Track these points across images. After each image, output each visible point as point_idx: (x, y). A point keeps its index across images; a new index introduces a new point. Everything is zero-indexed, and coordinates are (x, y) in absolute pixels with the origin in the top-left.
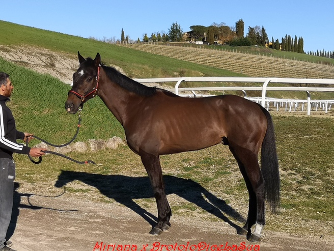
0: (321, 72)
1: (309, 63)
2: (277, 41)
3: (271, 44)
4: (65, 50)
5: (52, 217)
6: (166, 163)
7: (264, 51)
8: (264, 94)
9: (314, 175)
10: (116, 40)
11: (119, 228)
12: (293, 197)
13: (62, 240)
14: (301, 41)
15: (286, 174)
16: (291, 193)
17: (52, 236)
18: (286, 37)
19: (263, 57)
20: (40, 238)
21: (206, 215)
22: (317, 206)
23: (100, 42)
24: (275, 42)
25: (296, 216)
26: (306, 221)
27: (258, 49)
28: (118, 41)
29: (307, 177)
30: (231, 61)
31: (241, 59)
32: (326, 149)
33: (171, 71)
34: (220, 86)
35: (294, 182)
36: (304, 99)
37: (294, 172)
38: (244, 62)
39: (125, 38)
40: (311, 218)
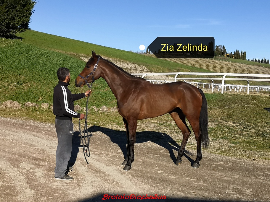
0: (255, 70)
1: (249, 66)
2: (231, 53)
3: (228, 55)
4: (117, 58)
5: (109, 145)
6: (169, 118)
7: (224, 59)
8: (223, 82)
9: (250, 126)
10: (143, 52)
11: (143, 151)
12: (238, 138)
13: (113, 157)
14: (245, 53)
15: (235, 126)
16: (237, 136)
17: (108, 155)
18: (236, 51)
19: (224, 62)
20: (102, 155)
21: (190, 146)
22: (251, 143)
23: (135, 53)
24: (230, 53)
25: (240, 148)
26: (245, 151)
27: (221, 58)
28: (145, 53)
29: (246, 128)
30: (206, 64)
31: (211, 63)
32: (257, 112)
33: (173, 69)
34: (199, 78)
35: (239, 130)
36: (246, 85)
37: (239, 124)
38: (213, 65)
39: (148, 51)
40: (248, 149)
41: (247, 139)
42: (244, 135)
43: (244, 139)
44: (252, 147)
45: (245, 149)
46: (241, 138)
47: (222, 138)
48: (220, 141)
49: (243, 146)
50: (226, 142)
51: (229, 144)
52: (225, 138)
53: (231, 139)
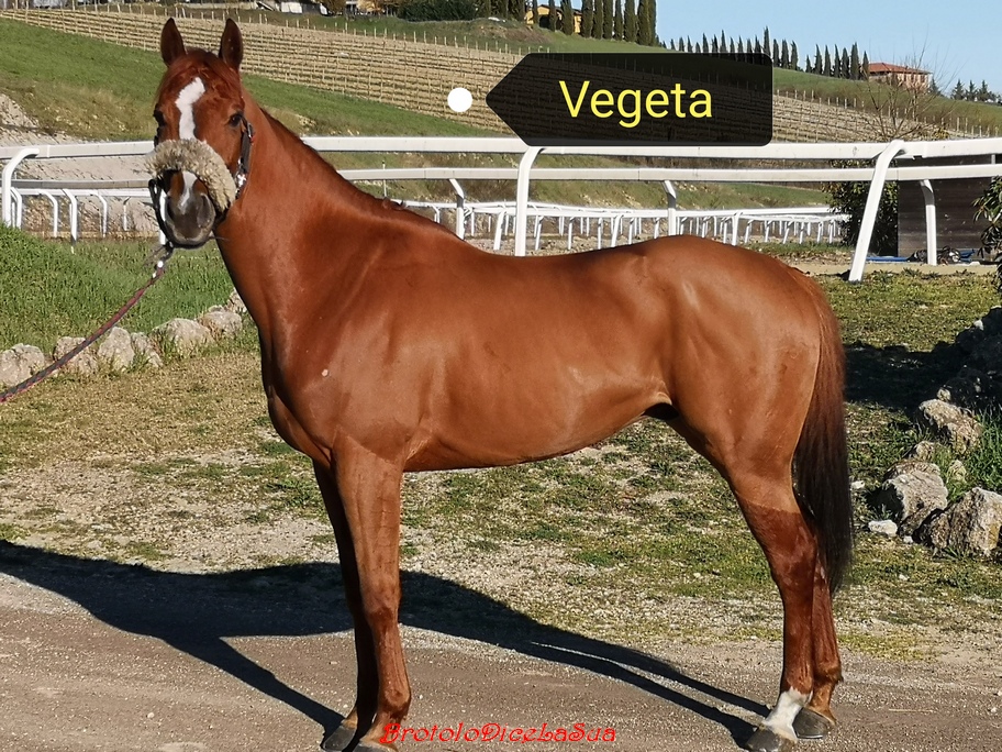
3: (545, 12)
7: (522, 38)
8: (523, 190)
12: (620, 531)
14: (648, 3)
15: (597, 458)
16: (614, 516)
22: (693, 557)
25: (629, 587)
26: (660, 601)
27: (501, 31)
29: (663, 466)
31: (440, 67)
35: (623, 483)
36: (660, 206)
37: (622, 449)
40: (674, 591)
41: (668, 530)
42: (653, 508)
43: (652, 534)
44: (697, 575)
45: (658, 588)
46: (635, 529)
47: (526, 536)
48: (516, 552)
49: (649, 570)
50: (549, 555)
51: (568, 567)
52: (546, 534)
53: (578, 536)
